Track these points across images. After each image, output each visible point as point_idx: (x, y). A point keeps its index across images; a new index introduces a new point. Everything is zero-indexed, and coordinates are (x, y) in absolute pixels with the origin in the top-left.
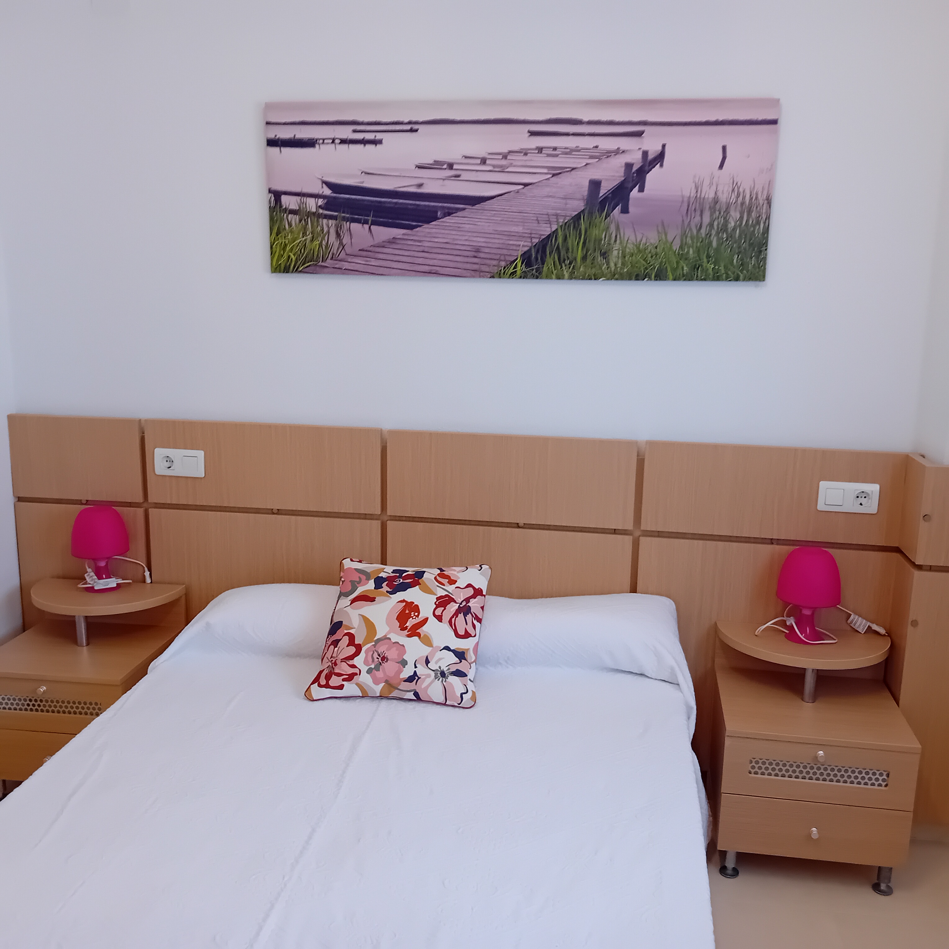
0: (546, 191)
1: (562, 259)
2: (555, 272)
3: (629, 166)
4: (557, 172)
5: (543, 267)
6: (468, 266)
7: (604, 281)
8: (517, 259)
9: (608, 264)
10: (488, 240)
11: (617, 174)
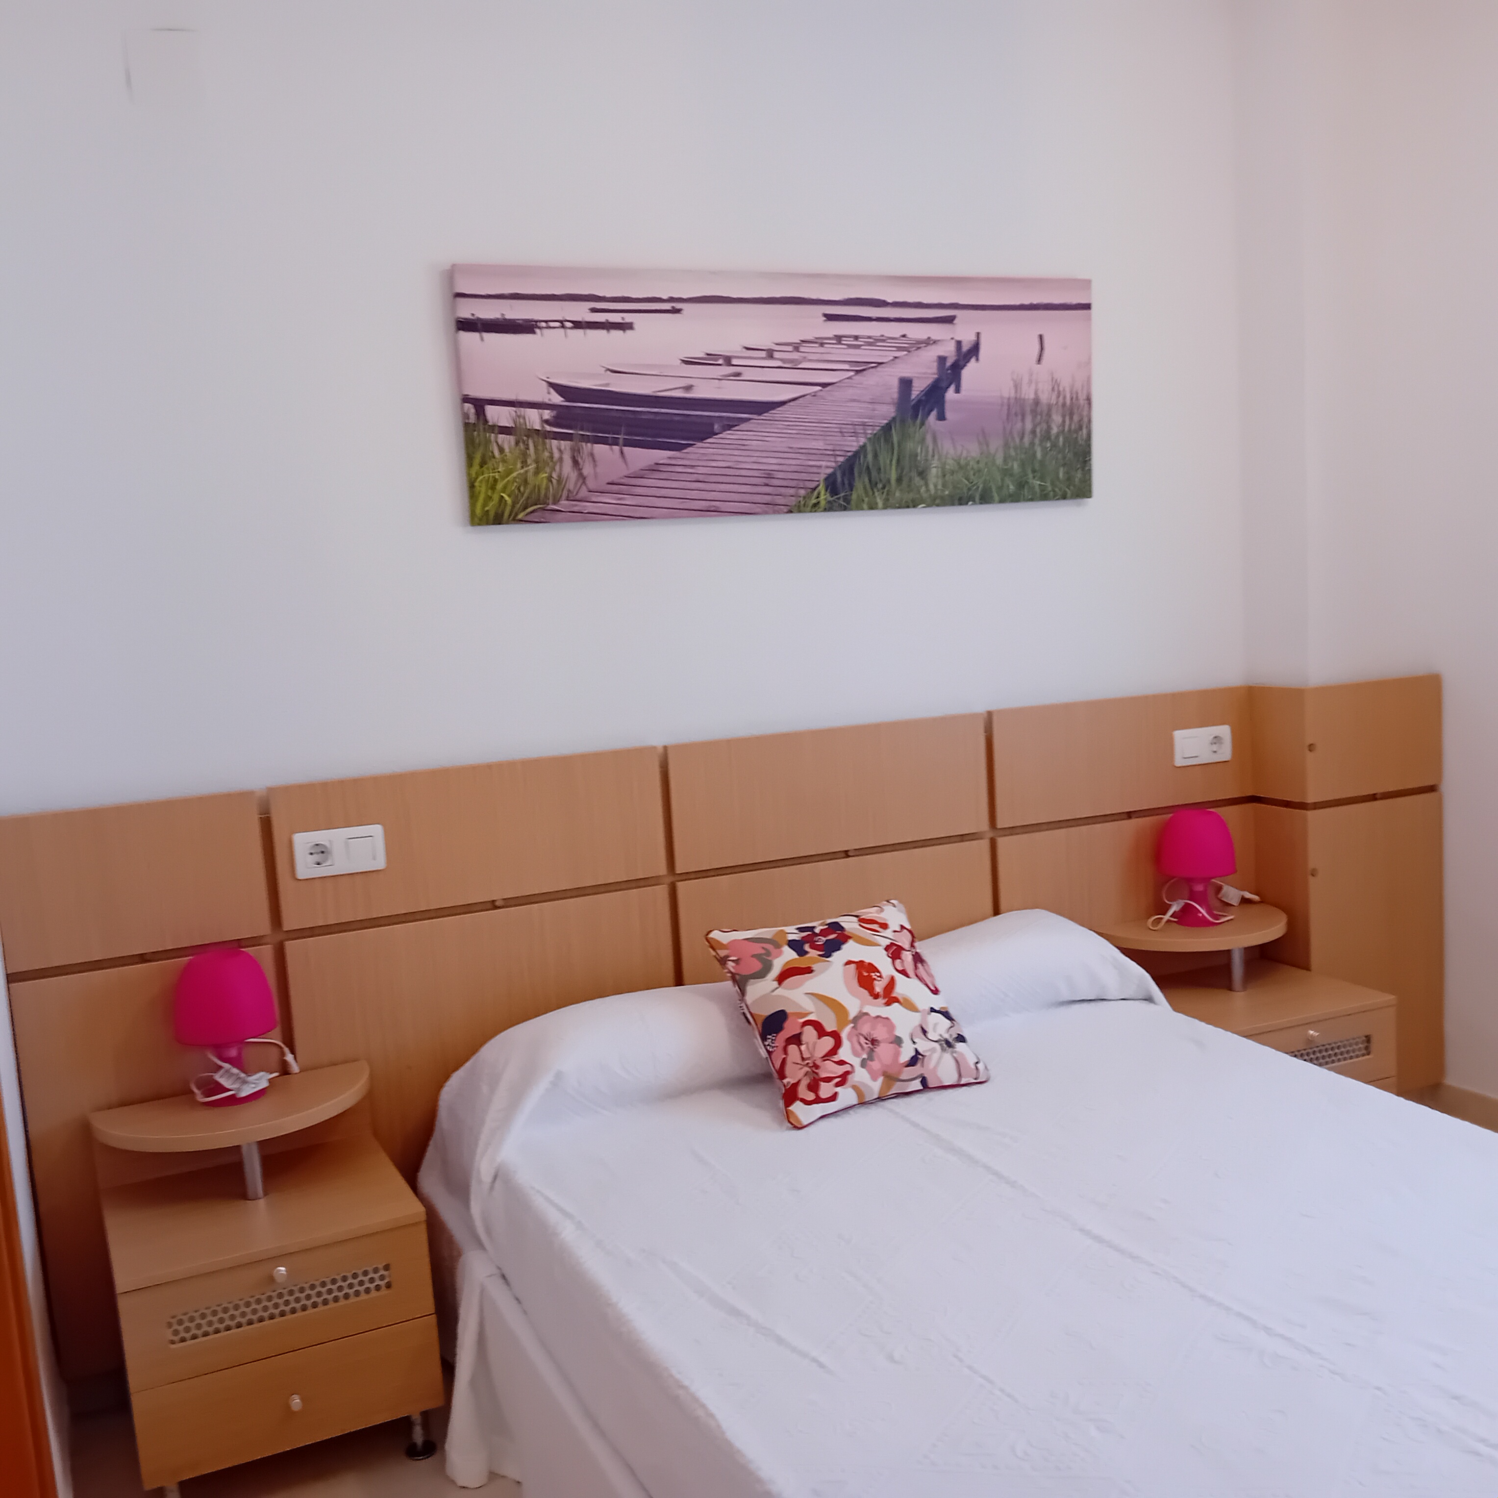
0: (850, 393)
1: (873, 483)
2: (866, 499)
3: (942, 360)
4: (861, 368)
5: (851, 494)
6: (758, 498)
7: (924, 509)
8: (818, 485)
9: (927, 485)
10: (782, 461)
11: (929, 371)
